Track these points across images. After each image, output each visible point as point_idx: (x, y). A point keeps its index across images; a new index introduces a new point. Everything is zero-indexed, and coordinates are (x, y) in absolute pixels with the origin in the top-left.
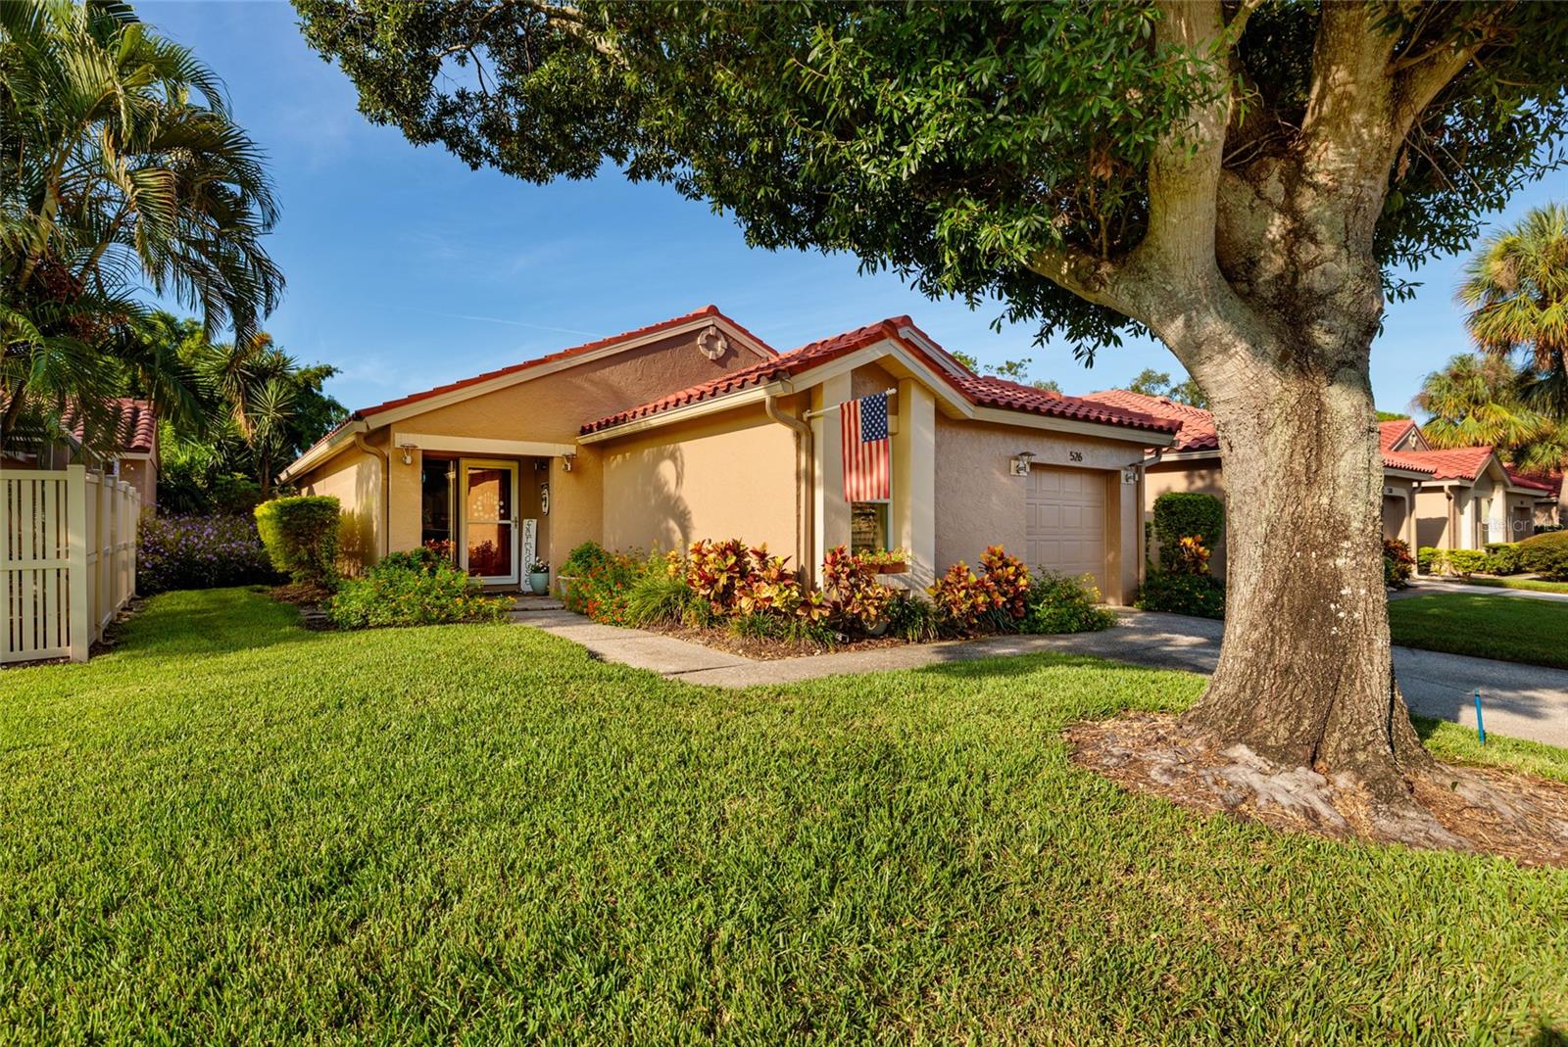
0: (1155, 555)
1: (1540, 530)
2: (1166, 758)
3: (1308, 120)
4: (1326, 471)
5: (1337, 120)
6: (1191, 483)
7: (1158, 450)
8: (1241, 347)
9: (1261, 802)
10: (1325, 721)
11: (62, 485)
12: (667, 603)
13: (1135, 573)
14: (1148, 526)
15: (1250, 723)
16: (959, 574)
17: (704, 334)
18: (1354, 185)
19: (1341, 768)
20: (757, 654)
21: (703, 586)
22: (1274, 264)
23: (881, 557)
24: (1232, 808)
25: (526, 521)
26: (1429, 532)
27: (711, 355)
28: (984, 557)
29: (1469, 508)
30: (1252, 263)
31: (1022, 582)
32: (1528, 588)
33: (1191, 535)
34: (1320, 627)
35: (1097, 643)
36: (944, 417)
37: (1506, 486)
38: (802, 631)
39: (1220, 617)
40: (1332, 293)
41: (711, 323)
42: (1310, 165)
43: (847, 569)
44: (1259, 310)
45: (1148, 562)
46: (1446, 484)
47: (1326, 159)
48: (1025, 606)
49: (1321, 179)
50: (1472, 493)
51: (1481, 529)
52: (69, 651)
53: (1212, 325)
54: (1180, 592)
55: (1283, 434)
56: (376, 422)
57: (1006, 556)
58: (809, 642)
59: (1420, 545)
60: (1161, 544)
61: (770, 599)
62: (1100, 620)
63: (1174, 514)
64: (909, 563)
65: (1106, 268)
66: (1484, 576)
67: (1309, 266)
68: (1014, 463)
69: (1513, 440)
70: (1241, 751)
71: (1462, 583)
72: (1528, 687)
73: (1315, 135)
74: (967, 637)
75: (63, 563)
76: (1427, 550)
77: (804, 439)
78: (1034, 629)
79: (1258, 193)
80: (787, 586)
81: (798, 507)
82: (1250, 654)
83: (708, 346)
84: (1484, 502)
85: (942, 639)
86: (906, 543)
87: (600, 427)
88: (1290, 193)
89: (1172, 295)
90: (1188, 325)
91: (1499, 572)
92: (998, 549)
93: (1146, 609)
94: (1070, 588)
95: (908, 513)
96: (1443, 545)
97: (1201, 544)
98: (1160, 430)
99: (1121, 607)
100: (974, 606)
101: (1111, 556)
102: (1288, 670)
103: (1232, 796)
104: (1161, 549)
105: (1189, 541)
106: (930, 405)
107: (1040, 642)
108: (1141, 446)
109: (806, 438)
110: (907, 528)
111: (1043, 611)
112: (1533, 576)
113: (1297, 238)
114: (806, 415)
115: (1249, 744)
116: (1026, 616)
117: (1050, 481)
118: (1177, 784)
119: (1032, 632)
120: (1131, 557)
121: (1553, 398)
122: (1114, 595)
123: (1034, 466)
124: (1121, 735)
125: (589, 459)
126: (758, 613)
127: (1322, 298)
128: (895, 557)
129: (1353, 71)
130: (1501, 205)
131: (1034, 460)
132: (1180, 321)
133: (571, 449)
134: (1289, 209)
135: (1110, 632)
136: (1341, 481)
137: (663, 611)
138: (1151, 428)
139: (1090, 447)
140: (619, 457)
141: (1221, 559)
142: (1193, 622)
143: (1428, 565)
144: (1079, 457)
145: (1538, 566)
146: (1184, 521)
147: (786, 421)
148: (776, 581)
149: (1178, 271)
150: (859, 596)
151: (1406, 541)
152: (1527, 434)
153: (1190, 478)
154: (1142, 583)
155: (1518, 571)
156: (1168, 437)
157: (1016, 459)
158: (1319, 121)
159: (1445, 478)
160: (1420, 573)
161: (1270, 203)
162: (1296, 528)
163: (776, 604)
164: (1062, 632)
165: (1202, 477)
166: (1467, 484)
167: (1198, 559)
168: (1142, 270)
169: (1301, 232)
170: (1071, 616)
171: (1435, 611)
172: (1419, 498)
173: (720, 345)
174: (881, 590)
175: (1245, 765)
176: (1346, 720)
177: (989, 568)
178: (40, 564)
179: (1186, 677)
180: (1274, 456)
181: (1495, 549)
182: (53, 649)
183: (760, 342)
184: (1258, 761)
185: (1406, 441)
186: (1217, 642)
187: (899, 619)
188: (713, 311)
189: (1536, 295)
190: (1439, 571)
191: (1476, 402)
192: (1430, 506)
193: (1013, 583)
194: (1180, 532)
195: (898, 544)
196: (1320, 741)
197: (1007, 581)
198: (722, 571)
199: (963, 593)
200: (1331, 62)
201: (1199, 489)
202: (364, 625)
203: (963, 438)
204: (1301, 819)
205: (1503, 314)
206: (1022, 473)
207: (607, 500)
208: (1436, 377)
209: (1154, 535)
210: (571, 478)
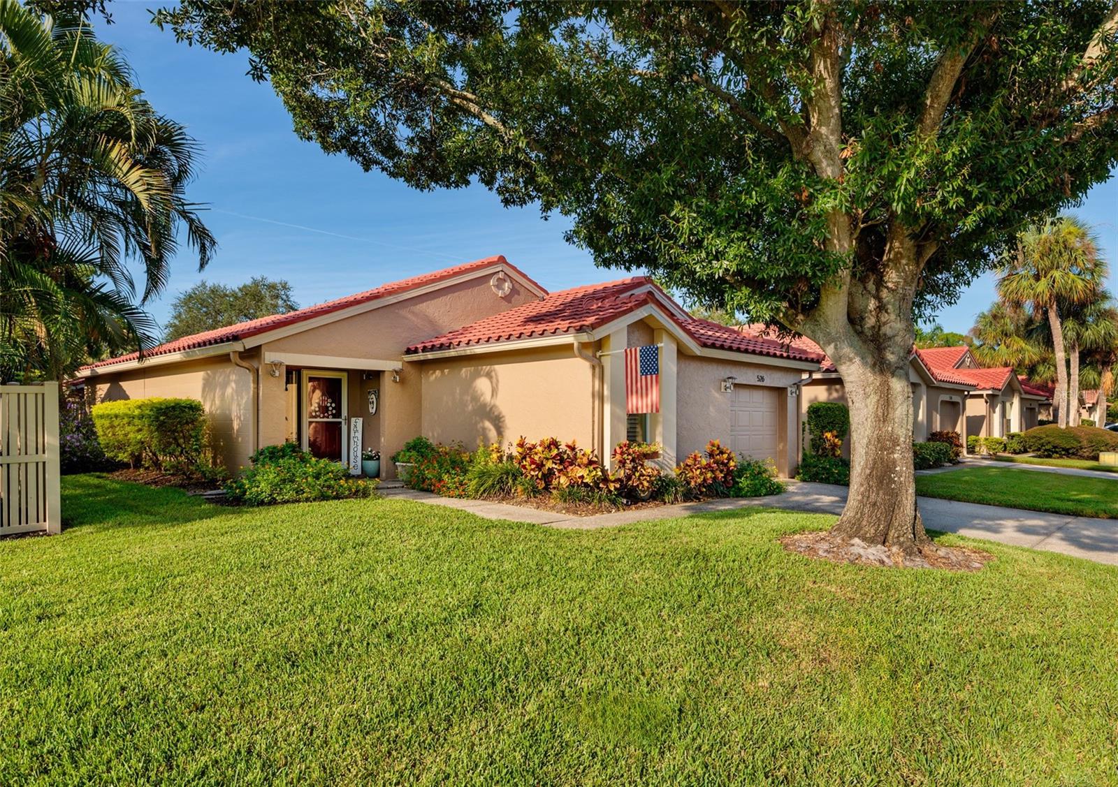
0: (807, 444)
1: (1042, 423)
2: (825, 546)
3: (885, 258)
4: (891, 416)
5: (896, 260)
6: (830, 394)
7: (811, 373)
8: (857, 360)
9: (863, 559)
10: (889, 526)
11: (40, 397)
12: (500, 481)
13: (795, 456)
14: (804, 423)
15: (860, 528)
16: (695, 459)
17: (495, 277)
18: (903, 289)
19: (894, 544)
20: (575, 513)
21: (533, 470)
22: (871, 321)
23: (645, 449)
24: (852, 562)
25: (353, 420)
26: (975, 425)
27: (500, 293)
28: (708, 448)
29: (998, 409)
30: (862, 319)
31: (732, 464)
32: (1027, 462)
33: (830, 431)
34: (887, 484)
35: (778, 502)
36: (683, 354)
37: (1021, 394)
38: (603, 497)
39: (847, 485)
40: (894, 336)
41: (500, 269)
42: (886, 279)
43: (630, 457)
44: (865, 342)
45: (804, 449)
46: (985, 393)
47: (892, 277)
48: (733, 479)
49: (890, 285)
50: (1000, 398)
51: (1006, 423)
52: (47, 526)
53: (847, 350)
54: (824, 468)
55: (874, 399)
56: (250, 343)
57: (721, 447)
58: (607, 505)
59: (968, 435)
60: (812, 437)
61: (582, 477)
62: (778, 487)
63: (820, 416)
64: (661, 452)
65: (800, 317)
66: (1006, 455)
67: (885, 324)
68: (723, 384)
69: (1027, 362)
70: (856, 541)
71: (991, 459)
72: (1001, 519)
73: (887, 266)
74: (699, 499)
75: (41, 457)
76: (973, 437)
77: (597, 370)
78: (739, 494)
79: (865, 288)
80: (594, 469)
81: (593, 416)
82: (860, 497)
83: (499, 287)
84: (1008, 405)
85: (685, 501)
86: (659, 439)
87: (425, 349)
88: (878, 290)
89: (829, 334)
90: (836, 348)
91: (1015, 452)
92: (716, 442)
93: (804, 481)
94: (759, 467)
95: (661, 419)
96: (983, 435)
97: (836, 437)
98: (812, 361)
99: (788, 479)
100: (705, 480)
101: (781, 446)
102: (875, 504)
103: (852, 558)
104: (812, 440)
105: (829, 435)
106: (674, 347)
107: (743, 502)
108: (801, 371)
109: (598, 369)
110: (659, 430)
111: (744, 482)
112: (1031, 454)
113: (880, 311)
114: (598, 354)
115: (859, 537)
116: (733, 486)
117: (744, 395)
118: (830, 556)
119: (737, 496)
120: (795, 444)
121: (1043, 338)
122: (783, 472)
123: (736, 385)
124: (804, 539)
125: (411, 373)
126: (573, 487)
127: (890, 338)
128: (653, 448)
129: (901, 243)
130: (969, 284)
131: (736, 382)
132: (832, 346)
133: (398, 365)
134: (878, 298)
135: (783, 495)
136: (896, 420)
137: (498, 486)
138: (806, 360)
139: (769, 372)
140: (438, 373)
141: (848, 447)
142: (831, 487)
143: (974, 447)
144: (762, 379)
145: (1033, 448)
146: (826, 421)
147: (586, 358)
148: (586, 466)
149: (831, 324)
150: (637, 474)
151: (959, 432)
152: (1036, 358)
153: (829, 390)
154: (800, 463)
155: (1025, 451)
156: (817, 365)
157: (725, 381)
158: (889, 260)
159: (984, 389)
160: (968, 453)
161: (870, 293)
162: (879, 441)
163: (587, 480)
164: (756, 496)
165: (837, 391)
166: (996, 393)
167: (834, 446)
168: (816, 321)
169: (881, 308)
170: (761, 485)
171: (967, 478)
172: (969, 402)
173: (507, 286)
174: (650, 470)
175: (858, 546)
176: (897, 524)
177: (711, 455)
178: (23, 459)
179: (829, 516)
180: (870, 407)
181: (1012, 437)
182: (33, 525)
183: (535, 284)
184: (863, 544)
185: (964, 361)
186: (844, 499)
187: (659, 489)
188: (502, 260)
189: (1034, 271)
190: (979, 452)
191: (1006, 335)
192: (975, 407)
193: (726, 465)
194: (823, 429)
195: (653, 439)
196: (887, 534)
197: (723, 463)
198: (547, 459)
199: (698, 471)
200: (893, 239)
201: (835, 399)
202: (273, 502)
203: (693, 367)
204: (878, 564)
205: (1015, 284)
206: (728, 390)
207: (425, 404)
208: (984, 316)
209: (807, 430)
210: (398, 387)
